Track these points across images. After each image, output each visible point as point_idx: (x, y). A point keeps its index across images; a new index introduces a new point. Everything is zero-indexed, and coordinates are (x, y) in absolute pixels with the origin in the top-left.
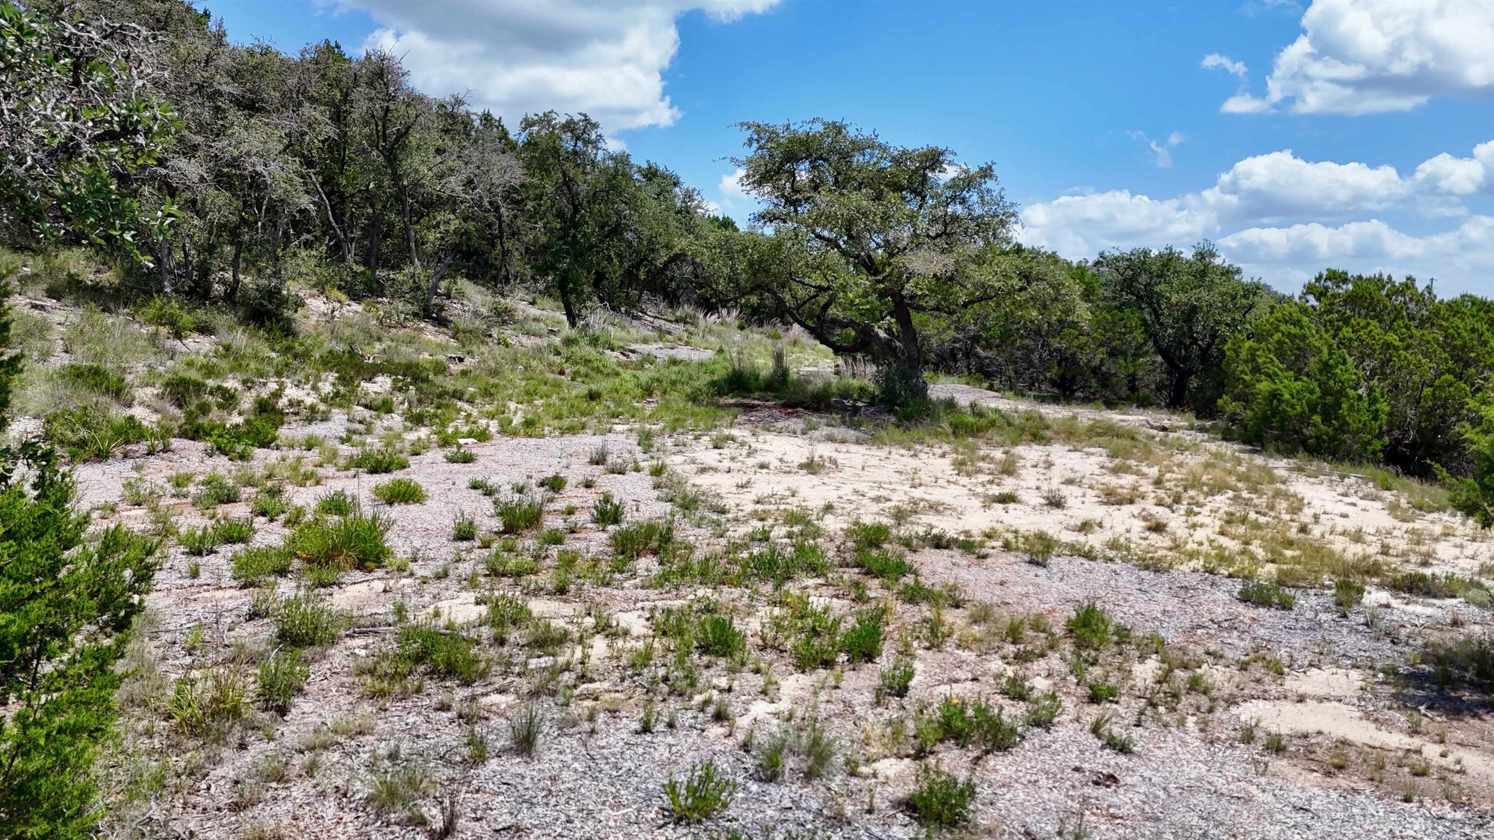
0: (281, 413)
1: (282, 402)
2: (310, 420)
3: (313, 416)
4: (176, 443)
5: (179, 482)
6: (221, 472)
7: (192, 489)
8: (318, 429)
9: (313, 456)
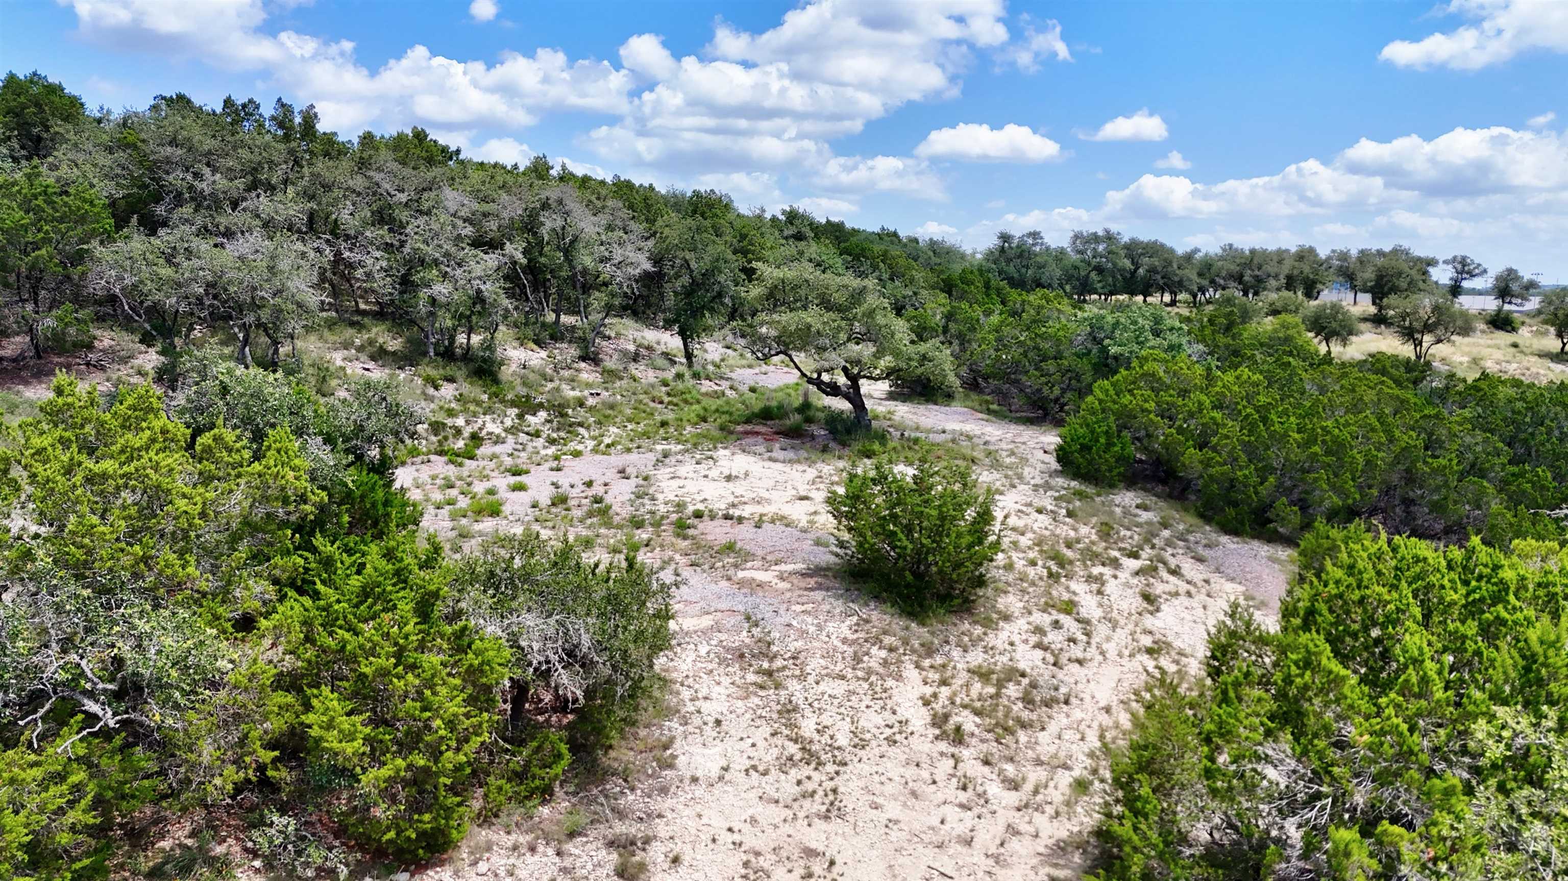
0: (482, 439)
1: (484, 433)
2: (496, 443)
3: (498, 441)
4: (433, 457)
5: (434, 478)
6: (450, 474)
7: (438, 481)
8: (498, 449)
9: (492, 465)
